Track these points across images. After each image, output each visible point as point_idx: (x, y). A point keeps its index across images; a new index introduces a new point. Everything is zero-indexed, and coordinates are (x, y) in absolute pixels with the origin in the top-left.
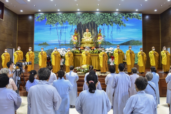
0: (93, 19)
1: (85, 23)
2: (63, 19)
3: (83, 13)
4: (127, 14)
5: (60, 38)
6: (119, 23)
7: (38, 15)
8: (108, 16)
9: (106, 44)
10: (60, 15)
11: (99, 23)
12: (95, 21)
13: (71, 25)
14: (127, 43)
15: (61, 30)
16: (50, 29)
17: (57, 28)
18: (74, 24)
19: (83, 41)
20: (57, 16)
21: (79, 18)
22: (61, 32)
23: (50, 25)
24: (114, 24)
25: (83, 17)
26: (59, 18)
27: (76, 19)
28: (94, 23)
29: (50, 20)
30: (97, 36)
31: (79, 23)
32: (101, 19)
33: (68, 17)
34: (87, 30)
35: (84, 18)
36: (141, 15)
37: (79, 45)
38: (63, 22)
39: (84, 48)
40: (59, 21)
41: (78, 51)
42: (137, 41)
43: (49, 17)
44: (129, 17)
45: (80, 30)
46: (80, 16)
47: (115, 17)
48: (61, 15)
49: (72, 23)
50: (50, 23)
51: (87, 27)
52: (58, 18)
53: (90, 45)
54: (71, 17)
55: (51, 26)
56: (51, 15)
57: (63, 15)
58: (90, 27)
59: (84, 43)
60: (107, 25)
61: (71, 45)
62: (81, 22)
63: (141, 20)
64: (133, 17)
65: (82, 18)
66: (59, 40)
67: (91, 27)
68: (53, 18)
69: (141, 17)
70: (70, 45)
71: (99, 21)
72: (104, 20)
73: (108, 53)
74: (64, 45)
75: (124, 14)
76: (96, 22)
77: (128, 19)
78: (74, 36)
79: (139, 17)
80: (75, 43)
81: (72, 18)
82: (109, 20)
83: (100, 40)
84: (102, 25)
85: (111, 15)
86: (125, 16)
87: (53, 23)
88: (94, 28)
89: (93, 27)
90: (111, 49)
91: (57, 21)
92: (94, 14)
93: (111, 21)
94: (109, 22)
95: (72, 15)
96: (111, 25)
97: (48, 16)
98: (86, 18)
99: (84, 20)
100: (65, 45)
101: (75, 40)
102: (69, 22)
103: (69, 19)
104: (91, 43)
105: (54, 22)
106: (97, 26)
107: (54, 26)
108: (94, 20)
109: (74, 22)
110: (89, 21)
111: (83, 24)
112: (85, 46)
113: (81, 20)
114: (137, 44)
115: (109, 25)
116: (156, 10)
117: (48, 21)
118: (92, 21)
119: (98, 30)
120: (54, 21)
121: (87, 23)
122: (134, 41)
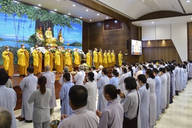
0: (50, 18)
1: (43, 21)
2: (22, 11)
3: (41, 10)
4: (74, 19)
5: (18, 33)
6: (69, 26)
8: (62, 18)
10: (18, 5)
11: (55, 22)
12: (52, 20)
13: (30, 20)
14: (73, 44)
15: (19, 24)
16: (6, 19)
17: (14, 20)
18: (33, 19)
20: (14, 4)
21: (38, 13)
22: (19, 26)
23: (5, 14)
24: (65, 26)
25: (42, 13)
26: (17, 8)
27: (35, 14)
28: (51, 21)
29: (6, 8)
31: (38, 19)
33: (27, 10)
35: (43, 15)
36: (82, 22)
38: (21, 14)
40: (17, 12)
42: (79, 43)
43: (4, 3)
44: (75, 22)
46: (39, 12)
47: (67, 19)
48: (20, 5)
49: (31, 18)
50: (5, 11)
51: (45, 25)
52: (15, 8)
55: (6, 16)
56: (7, 2)
57: (22, 5)
58: (47, 25)
60: (60, 25)
62: (40, 19)
63: (82, 26)
64: (78, 22)
65: (40, 14)
66: (17, 35)
67: (49, 25)
68: (9, 6)
69: (82, 24)
70: (29, 42)
71: (55, 21)
72: (58, 20)
74: (22, 42)
75: (72, 19)
76: (53, 22)
78: (39, 33)
79: (81, 23)
81: (32, 12)
84: (57, 25)
85: (63, 17)
86: (73, 20)
87: (9, 12)
91: (14, 11)
93: (64, 23)
94: (62, 23)
95: (31, 8)
96: (63, 26)
97: (2, 2)
98: (45, 15)
99: (42, 17)
102: (28, 16)
103: (27, 12)
105: (11, 12)
106: (53, 26)
107: (10, 16)
109: (33, 17)
110: (46, 19)
111: (41, 20)
113: (40, 16)
114: (79, 46)
115: (62, 27)
116: (91, 20)
117: (2, 8)
118: (49, 20)
120: (10, 10)
121: (45, 20)
122: (77, 42)
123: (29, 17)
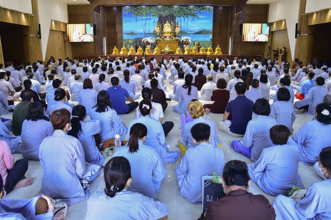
0: (172, 11)
2: (147, 12)
4: (201, 7)
5: (145, 28)
6: (193, 15)
7: (125, 8)
8: (185, 9)
10: (144, 8)
11: (177, 15)
13: (154, 17)
14: (200, 33)
18: (156, 16)
19: (164, 31)
20: (141, 9)
21: (161, 10)
23: (136, 17)
24: (189, 16)
25: (164, 10)
26: (143, 11)
27: (158, 12)
28: (173, 15)
29: (136, 13)
30: (175, 27)
31: (160, 15)
32: (179, 12)
33: (151, 10)
34: (167, 21)
36: (212, 8)
37: (160, 35)
38: (147, 14)
39: (166, 37)
40: (144, 14)
42: (208, 30)
44: (202, 10)
45: (162, 21)
47: (191, 10)
50: (136, 15)
53: (169, 35)
54: (153, 10)
56: (137, 8)
57: (147, 8)
59: (165, 33)
60: (183, 17)
61: (154, 34)
62: (162, 15)
63: (212, 12)
66: (144, 30)
68: (138, 11)
69: (212, 10)
71: (177, 13)
73: (183, 41)
75: (198, 7)
76: (175, 15)
77: (201, 12)
78: (157, 27)
80: (158, 33)
81: (155, 11)
82: (186, 13)
83: (177, 30)
84: (179, 17)
85: (187, 9)
86: (199, 9)
87: (138, 15)
88: (173, 19)
89: (171, 18)
90: (185, 37)
92: (173, 7)
93: (187, 14)
94: (185, 14)
95: (154, 8)
97: (134, 9)
98: (166, 11)
99: (164, 12)
100: (149, 34)
101: (158, 30)
104: (171, 33)
105: (140, 14)
106: (175, 18)
107: (139, 17)
108: (173, 13)
109: (156, 14)
110: (168, 14)
112: (166, 35)
113: (162, 13)
114: (207, 33)
115: (185, 17)
117: (134, 13)
118: (171, 13)
119: (176, 22)
122: (205, 30)
123: (153, 15)
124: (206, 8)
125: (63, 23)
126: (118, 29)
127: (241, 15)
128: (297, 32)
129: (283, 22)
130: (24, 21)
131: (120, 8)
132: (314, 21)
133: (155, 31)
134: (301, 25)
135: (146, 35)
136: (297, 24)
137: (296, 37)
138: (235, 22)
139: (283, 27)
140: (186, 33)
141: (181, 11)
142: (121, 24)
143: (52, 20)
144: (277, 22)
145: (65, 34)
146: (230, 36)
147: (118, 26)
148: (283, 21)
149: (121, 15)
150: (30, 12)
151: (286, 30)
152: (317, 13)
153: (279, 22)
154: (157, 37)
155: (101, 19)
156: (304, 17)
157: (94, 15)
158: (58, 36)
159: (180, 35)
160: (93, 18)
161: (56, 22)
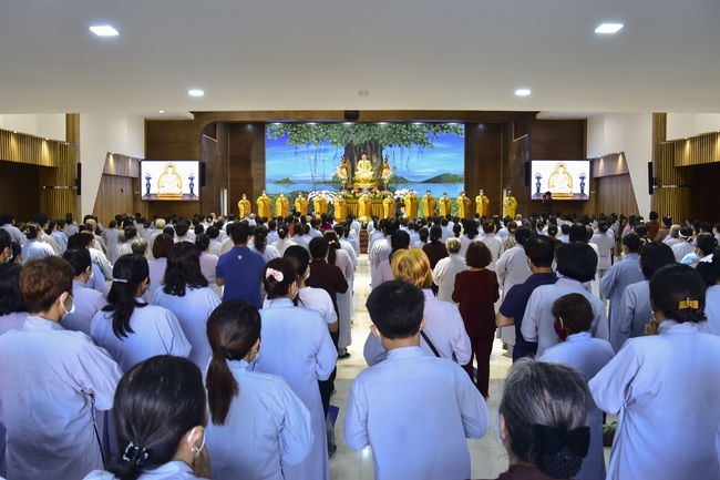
0: (375, 135)
1: (359, 144)
2: (320, 135)
4: (436, 125)
5: (315, 170)
6: (422, 142)
7: (273, 127)
9: (398, 180)
10: (314, 128)
11: (386, 142)
12: (379, 139)
13: (334, 146)
14: (437, 180)
18: (339, 144)
19: (357, 178)
20: (308, 128)
21: (349, 132)
24: (413, 144)
25: (357, 131)
26: (312, 132)
27: (344, 135)
28: (376, 142)
29: (296, 137)
30: (381, 169)
31: (349, 143)
32: (390, 136)
33: (329, 131)
34: (364, 156)
35: (358, 133)
36: (463, 126)
37: (349, 186)
38: (319, 141)
39: (360, 190)
40: (312, 139)
41: (351, 196)
42: (454, 175)
43: (293, 131)
44: (440, 131)
45: (352, 155)
46: (350, 130)
47: (415, 131)
48: (316, 128)
50: (295, 141)
52: (309, 133)
53: (369, 185)
54: (334, 131)
56: (297, 127)
57: (320, 127)
58: (369, 150)
59: (359, 181)
60: (400, 146)
62: (352, 141)
63: (463, 136)
64: (449, 130)
65: (354, 133)
66: (313, 174)
67: (371, 149)
68: (300, 133)
69: (463, 131)
71: (385, 139)
72: (394, 136)
75: (432, 126)
76: (380, 142)
77: (438, 135)
79: (458, 131)
80: (344, 182)
81: (336, 133)
82: (404, 138)
83: (387, 175)
84: (391, 146)
85: (407, 128)
86: (433, 129)
87: (301, 142)
88: (376, 152)
89: (373, 149)
90: (404, 191)
91: (307, 139)
92: (376, 126)
93: (408, 140)
94: (403, 141)
95: (335, 127)
96: (406, 145)
97: (291, 130)
98: (362, 133)
99: (357, 136)
101: (343, 175)
102: (331, 140)
103: (329, 134)
104: (371, 181)
105: (303, 141)
106: (382, 149)
107: (302, 147)
108: (376, 138)
109: (340, 141)
110: (366, 139)
111: (355, 144)
112: (361, 185)
113: (352, 137)
114: (453, 182)
115: (404, 147)
117: (291, 138)
118: (373, 139)
120: (302, 138)
121: (363, 142)
122: (448, 175)
123: (333, 143)
124: (448, 128)
125: (133, 159)
126: (254, 172)
127: (527, 143)
128: (652, 181)
129: (620, 158)
130: (46, 157)
131: (260, 126)
132: (687, 156)
133: (336, 176)
134: (659, 166)
135: (318, 184)
136: (650, 164)
137: (651, 192)
138: (513, 157)
139: (619, 169)
140: (406, 181)
141: (395, 133)
142: (263, 161)
143: (108, 154)
144: (606, 158)
145: (136, 182)
146: (504, 187)
147: (254, 165)
148: (618, 155)
149: (264, 142)
150: (61, 137)
151: (626, 175)
152: (693, 140)
153: (611, 158)
154: (341, 189)
155: (218, 151)
156: (666, 150)
157: (204, 142)
158: (119, 187)
159: (393, 185)
160: (201, 148)
161: (117, 157)
